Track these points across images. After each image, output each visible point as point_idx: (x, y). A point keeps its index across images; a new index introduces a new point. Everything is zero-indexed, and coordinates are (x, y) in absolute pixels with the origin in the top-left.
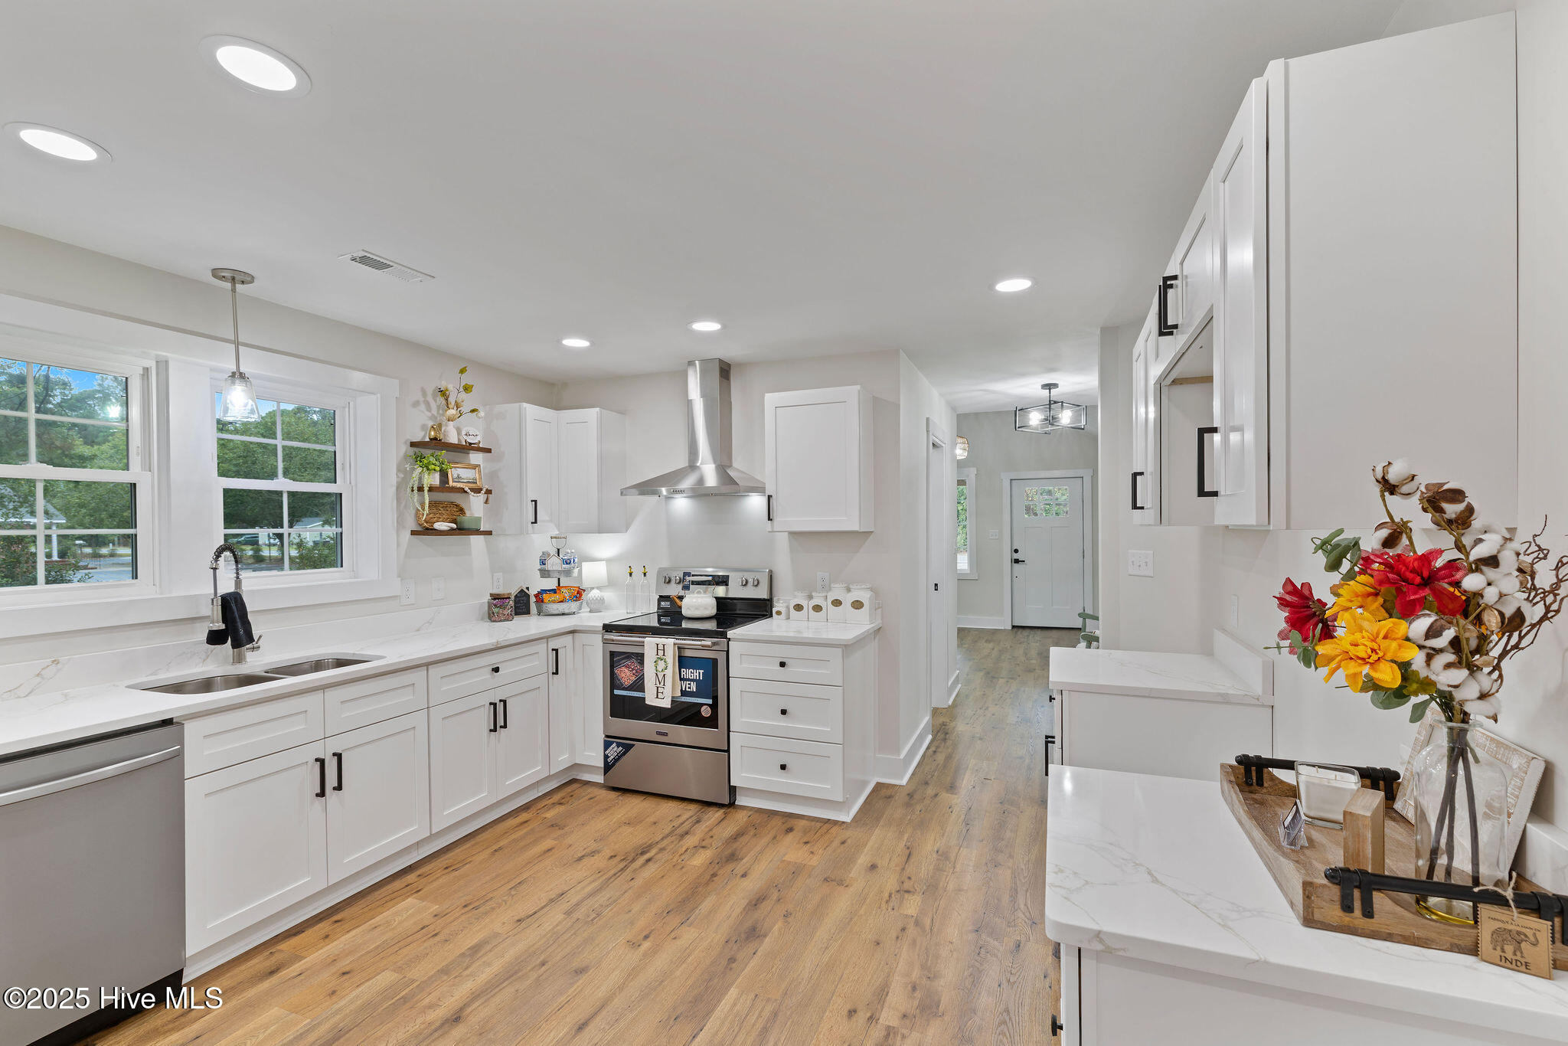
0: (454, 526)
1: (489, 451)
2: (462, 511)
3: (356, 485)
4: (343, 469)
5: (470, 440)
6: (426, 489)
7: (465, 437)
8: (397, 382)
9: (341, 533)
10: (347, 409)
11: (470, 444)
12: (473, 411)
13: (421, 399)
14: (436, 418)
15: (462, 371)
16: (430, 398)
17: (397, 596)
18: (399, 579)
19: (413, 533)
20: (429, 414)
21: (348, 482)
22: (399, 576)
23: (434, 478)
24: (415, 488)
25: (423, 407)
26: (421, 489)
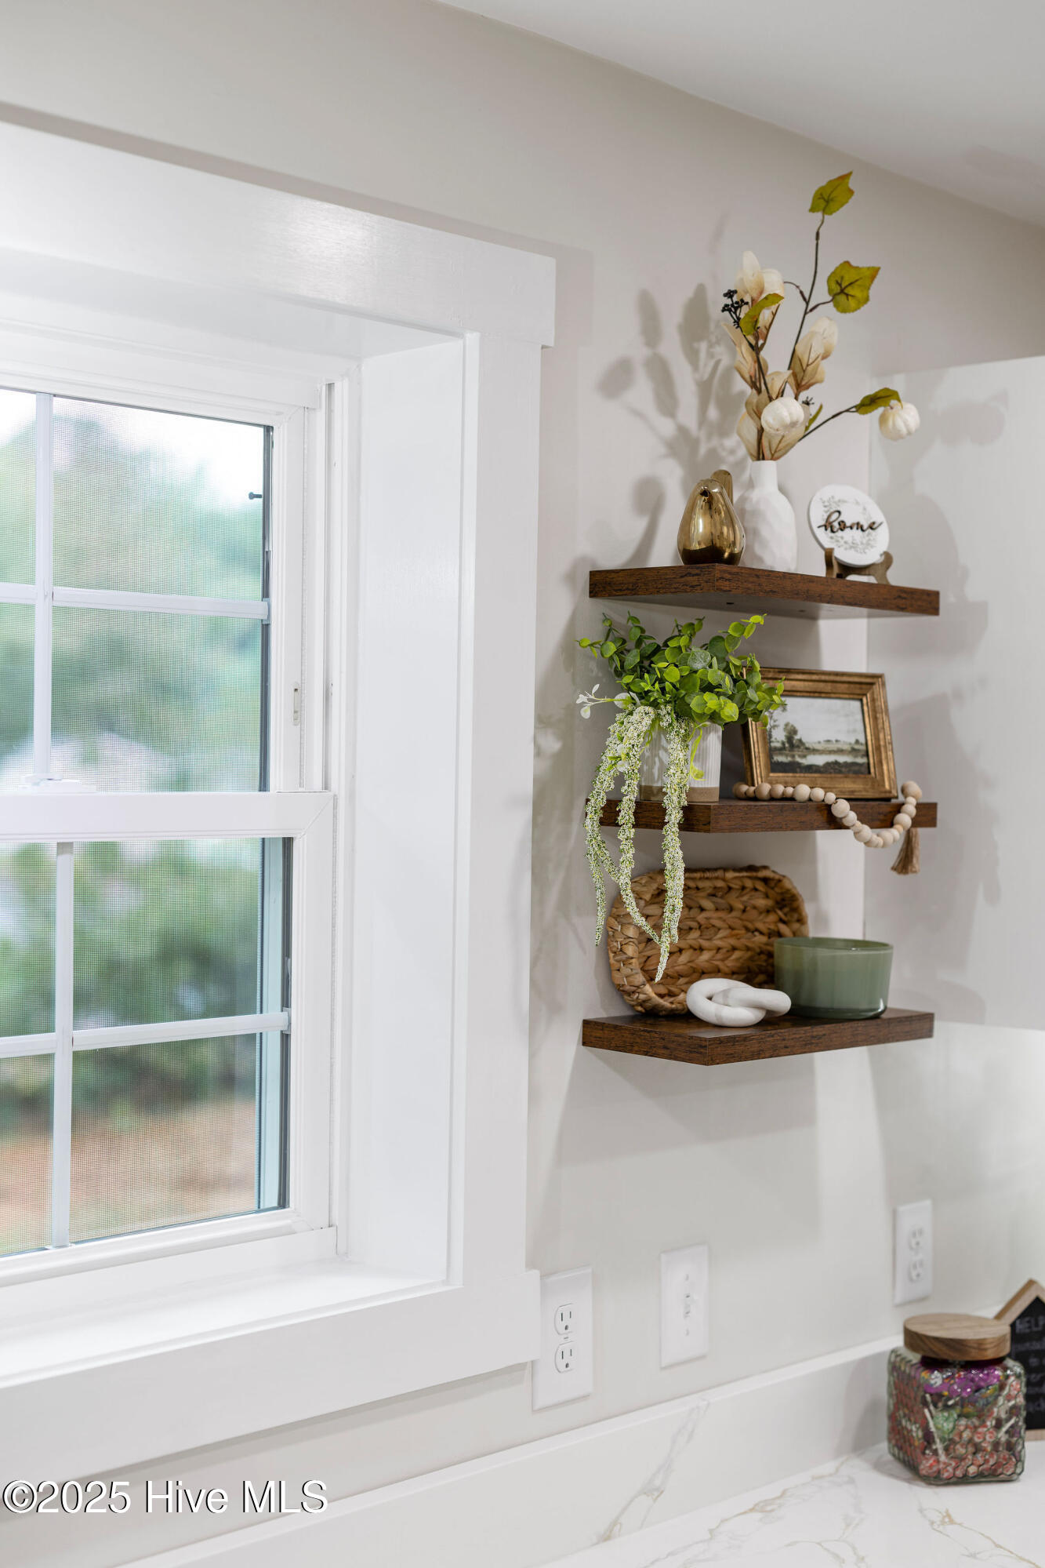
0: (780, 1000)
1: (924, 602)
2: (787, 905)
3: (352, 795)
4: (298, 714)
5: (853, 550)
6: (674, 816)
7: (824, 536)
8: (545, 265)
9: (285, 1038)
10: (320, 417)
11: (847, 569)
12: (870, 403)
13: (639, 352)
14: (694, 444)
15: (827, 200)
16: (671, 347)
17: (521, 1367)
18: (536, 1273)
19: (594, 1034)
20: (667, 427)
21: (317, 783)
22: (531, 1264)
23: (701, 757)
24: (626, 812)
25: (642, 391)
26: (649, 813)
